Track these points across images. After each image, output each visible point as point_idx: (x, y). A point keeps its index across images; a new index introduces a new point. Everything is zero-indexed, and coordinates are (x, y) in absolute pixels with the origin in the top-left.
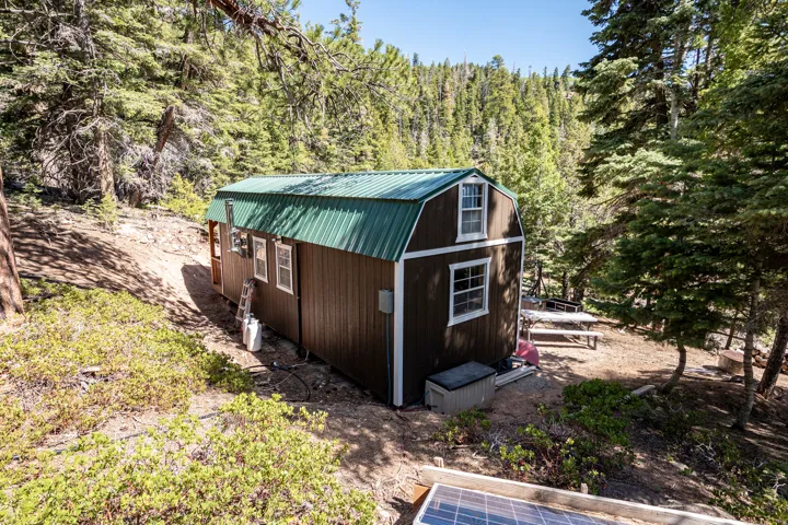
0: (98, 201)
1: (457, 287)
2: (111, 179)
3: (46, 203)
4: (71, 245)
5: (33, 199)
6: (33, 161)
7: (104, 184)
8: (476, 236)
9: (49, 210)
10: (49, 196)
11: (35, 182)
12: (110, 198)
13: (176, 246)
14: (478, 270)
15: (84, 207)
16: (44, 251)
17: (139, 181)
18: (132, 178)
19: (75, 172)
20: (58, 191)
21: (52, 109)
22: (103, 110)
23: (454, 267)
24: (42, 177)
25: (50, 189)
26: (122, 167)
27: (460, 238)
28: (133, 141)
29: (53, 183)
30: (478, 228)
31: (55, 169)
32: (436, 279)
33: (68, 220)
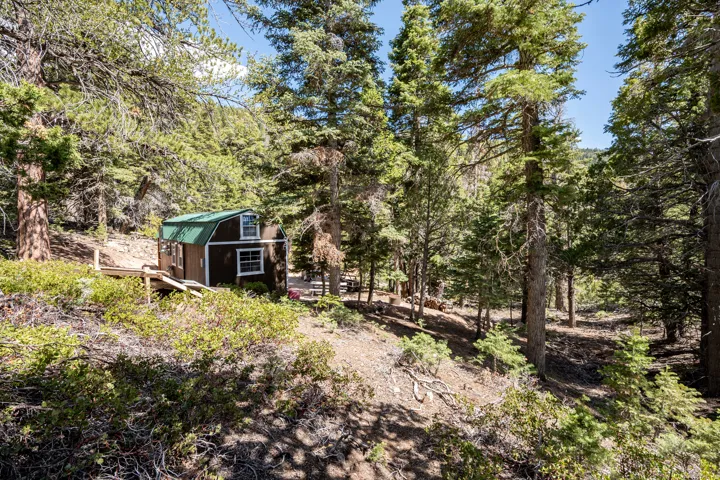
0: (96, 228)
1: (242, 259)
2: (105, 216)
3: (66, 229)
4: (77, 249)
5: (58, 227)
6: (61, 206)
7: (100, 219)
8: (253, 238)
9: (68, 233)
10: (68, 226)
11: (61, 218)
12: (103, 227)
13: (141, 254)
14: (258, 252)
15: (87, 232)
16: (62, 251)
17: (124, 217)
18: (121, 216)
19: (85, 212)
20: (75, 223)
21: (75, 177)
22: (102, 179)
23: (239, 251)
24: (66, 215)
25: (70, 223)
26: (114, 209)
27: (242, 238)
28: (121, 194)
29: (72, 219)
30: (255, 234)
31: (74, 210)
32: (229, 255)
33: (77, 237)
